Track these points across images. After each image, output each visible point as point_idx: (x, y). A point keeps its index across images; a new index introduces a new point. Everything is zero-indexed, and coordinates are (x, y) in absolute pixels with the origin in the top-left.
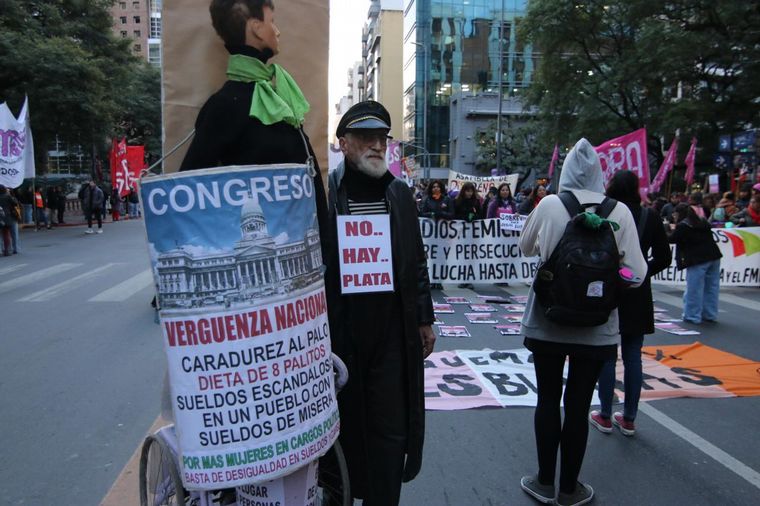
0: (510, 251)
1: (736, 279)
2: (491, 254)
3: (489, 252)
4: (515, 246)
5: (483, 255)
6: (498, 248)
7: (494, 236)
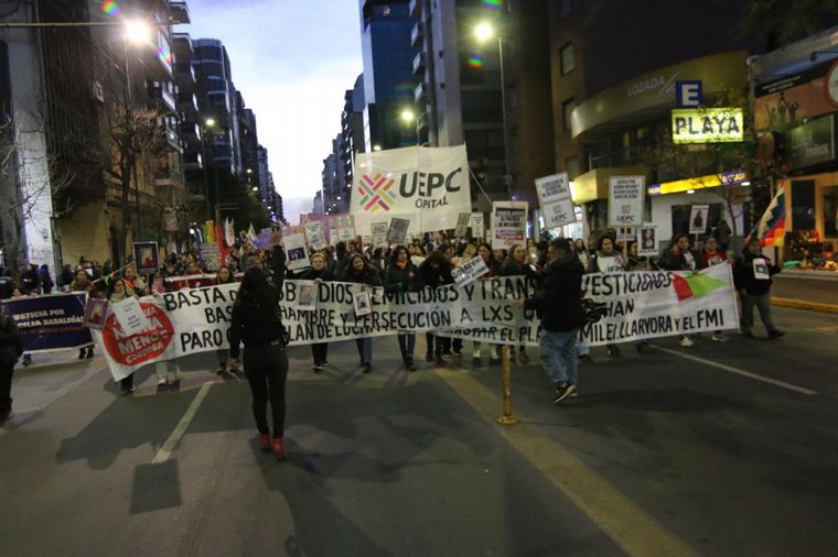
0: (417, 321)
1: (688, 326)
2: (394, 324)
3: (392, 321)
4: (422, 314)
5: (385, 324)
6: (403, 318)
7: (397, 303)
